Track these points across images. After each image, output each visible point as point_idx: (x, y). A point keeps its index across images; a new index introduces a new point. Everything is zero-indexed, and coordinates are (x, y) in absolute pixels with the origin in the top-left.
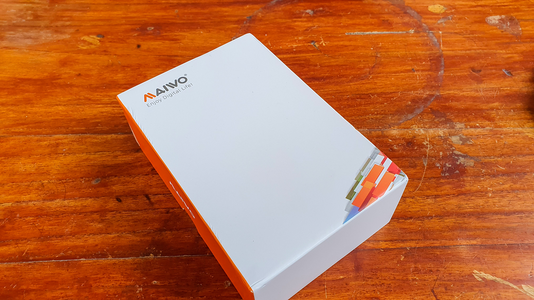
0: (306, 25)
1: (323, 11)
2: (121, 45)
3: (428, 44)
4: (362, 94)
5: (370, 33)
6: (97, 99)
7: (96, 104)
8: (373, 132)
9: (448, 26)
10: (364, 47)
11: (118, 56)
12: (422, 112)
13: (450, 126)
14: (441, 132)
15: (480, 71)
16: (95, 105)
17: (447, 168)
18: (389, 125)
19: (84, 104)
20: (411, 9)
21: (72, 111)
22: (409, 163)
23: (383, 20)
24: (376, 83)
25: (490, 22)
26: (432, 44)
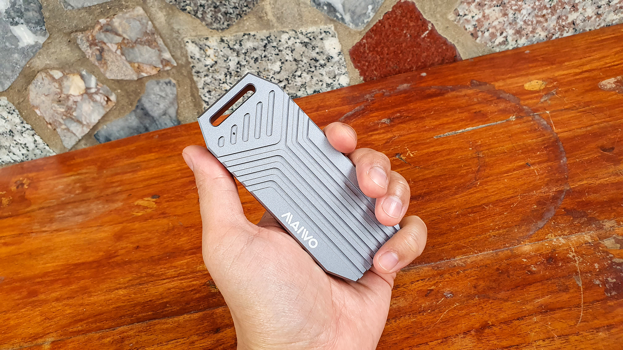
0: (386, 137)
1: (401, 116)
2: (181, 203)
3: (536, 129)
4: (474, 207)
5: (463, 130)
6: (161, 273)
7: (162, 280)
8: (499, 253)
9: (553, 103)
10: (461, 148)
11: (178, 216)
12: (555, 215)
13: (596, 226)
14: (587, 237)
15: (613, 149)
16: (160, 281)
17: (612, 285)
18: (517, 240)
19: (148, 283)
20: (505, 92)
21: (135, 293)
22: (557, 286)
23: (475, 113)
24: (485, 189)
25: (606, 87)
26: (542, 128)
